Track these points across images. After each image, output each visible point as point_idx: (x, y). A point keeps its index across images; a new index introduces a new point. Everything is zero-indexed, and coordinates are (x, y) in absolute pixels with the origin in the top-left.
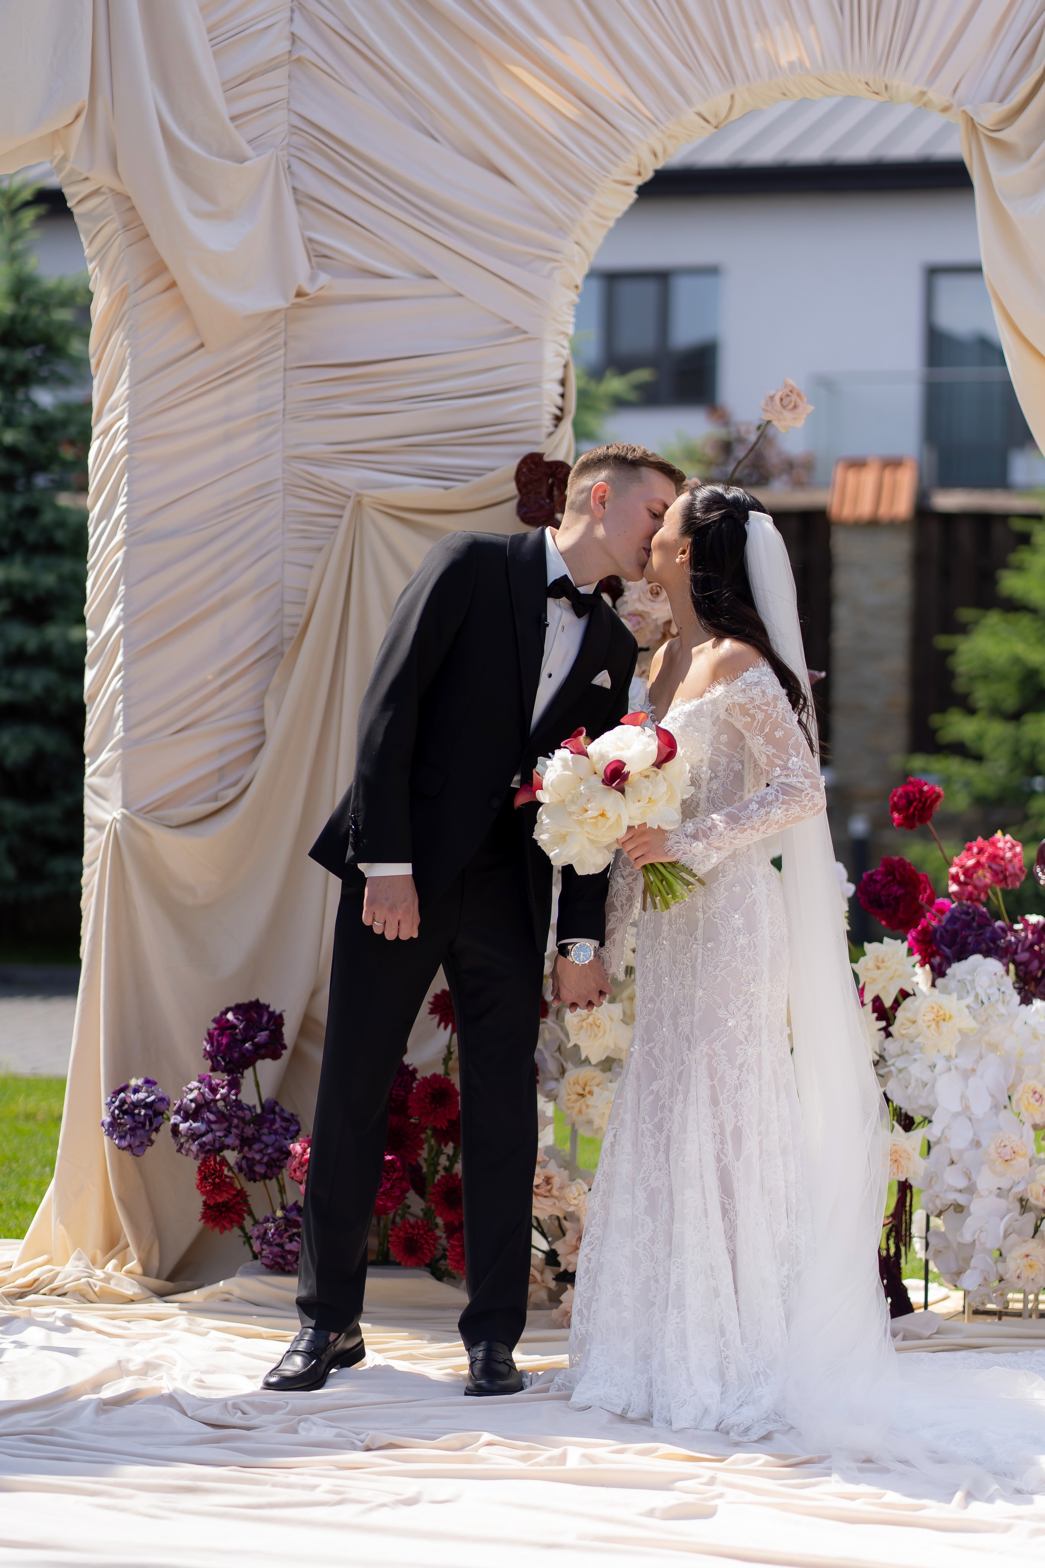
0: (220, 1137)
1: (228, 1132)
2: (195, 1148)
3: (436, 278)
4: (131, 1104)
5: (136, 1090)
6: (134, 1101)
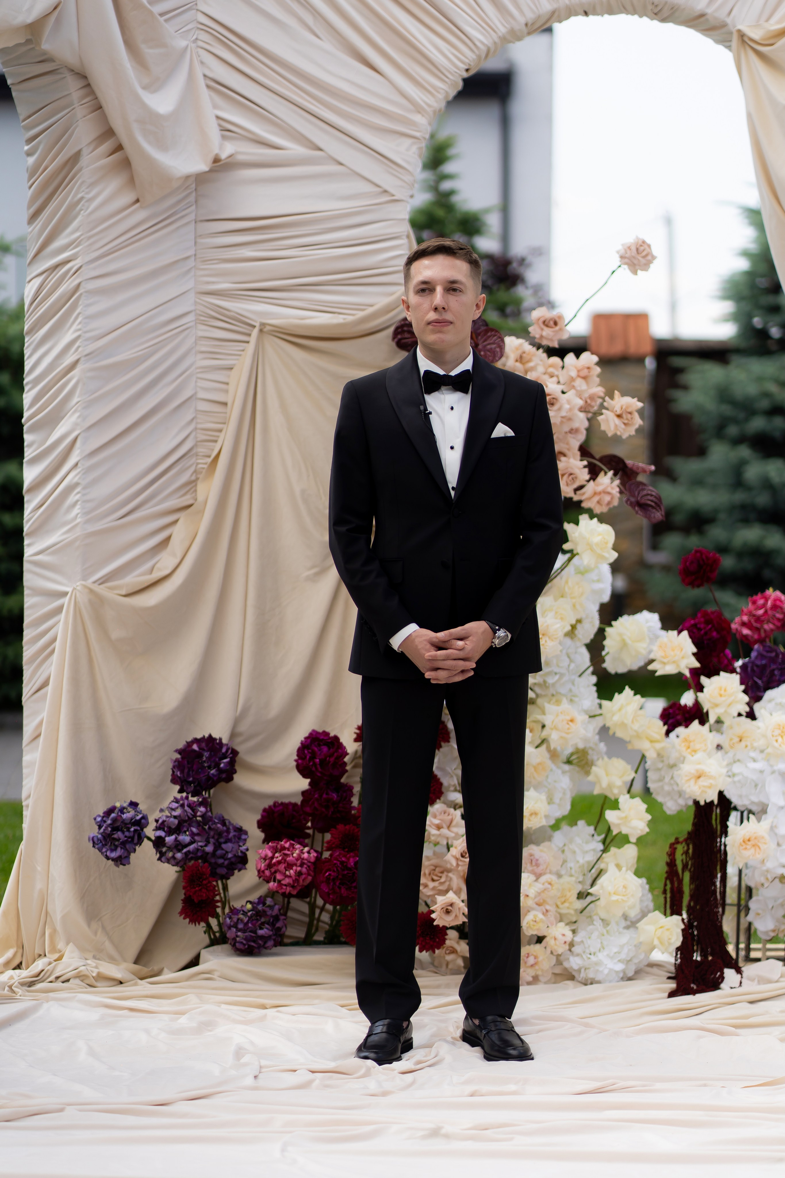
0: (201, 847)
2: (179, 855)
3: (321, 150)
4: (122, 822)
5: (122, 810)
6: (124, 820)
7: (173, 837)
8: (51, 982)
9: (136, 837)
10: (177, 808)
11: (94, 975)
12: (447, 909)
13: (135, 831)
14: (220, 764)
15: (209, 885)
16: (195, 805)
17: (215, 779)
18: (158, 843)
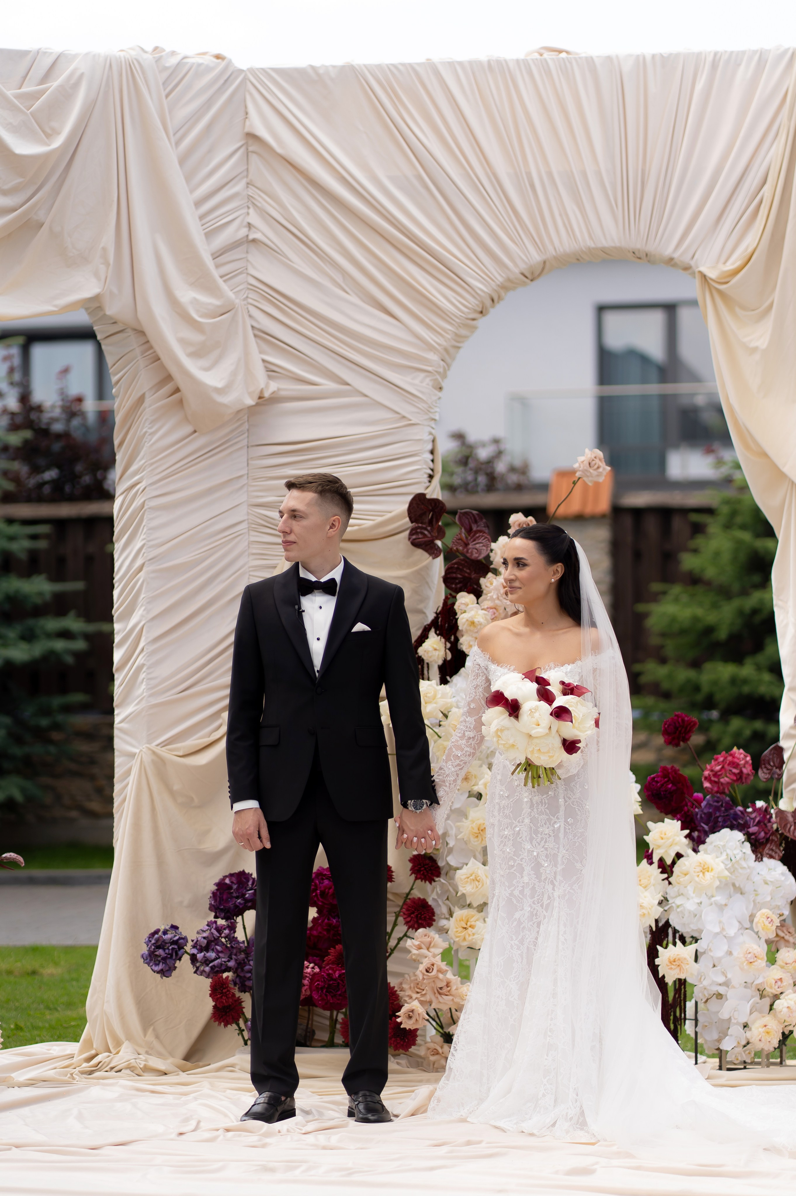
0: (225, 962)
1: (230, 958)
2: (207, 969)
3: (348, 384)
4: (163, 942)
5: (165, 932)
6: (164, 940)
7: (202, 954)
8: (107, 1071)
9: (174, 954)
10: (207, 930)
11: (141, 1066)
12: (409, 1014)
13: (173, 949)
14: (246, 894)
15: (228, 993)
16: (223, 928)
17: (241, 907)
18: (193, 958)
